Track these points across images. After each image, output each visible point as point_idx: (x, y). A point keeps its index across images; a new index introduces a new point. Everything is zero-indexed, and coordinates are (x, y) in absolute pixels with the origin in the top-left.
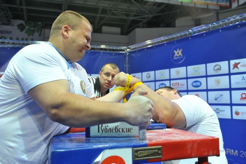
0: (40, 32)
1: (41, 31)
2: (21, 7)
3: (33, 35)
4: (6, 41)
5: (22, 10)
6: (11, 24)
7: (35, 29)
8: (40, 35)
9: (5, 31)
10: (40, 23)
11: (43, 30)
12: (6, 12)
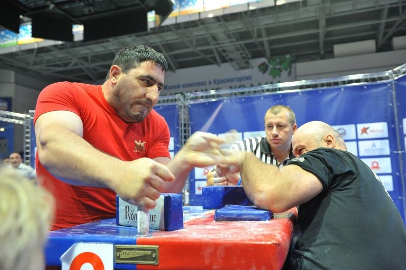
0: (289, 70)
1: (290, 67)
2: (260, 40)
3: (280, 76)
4: (246, 90)
5: (262, 44)
6: (250, 67)
7: (281, 67)
8: (289, 74)
9: (244, 77)
10: (288, 56)
11: (293, 65)
12: (242, 52)
